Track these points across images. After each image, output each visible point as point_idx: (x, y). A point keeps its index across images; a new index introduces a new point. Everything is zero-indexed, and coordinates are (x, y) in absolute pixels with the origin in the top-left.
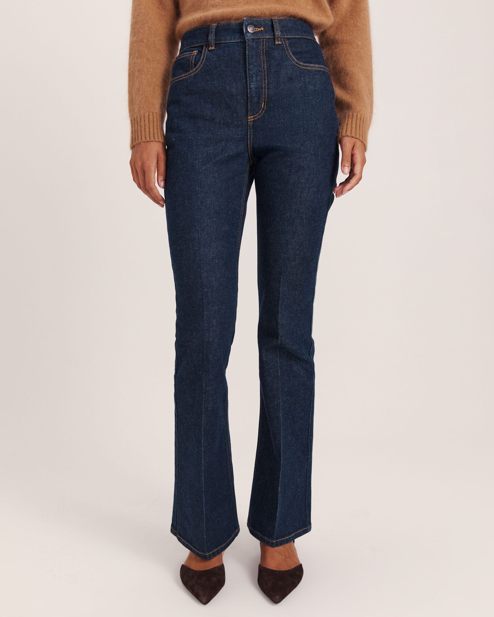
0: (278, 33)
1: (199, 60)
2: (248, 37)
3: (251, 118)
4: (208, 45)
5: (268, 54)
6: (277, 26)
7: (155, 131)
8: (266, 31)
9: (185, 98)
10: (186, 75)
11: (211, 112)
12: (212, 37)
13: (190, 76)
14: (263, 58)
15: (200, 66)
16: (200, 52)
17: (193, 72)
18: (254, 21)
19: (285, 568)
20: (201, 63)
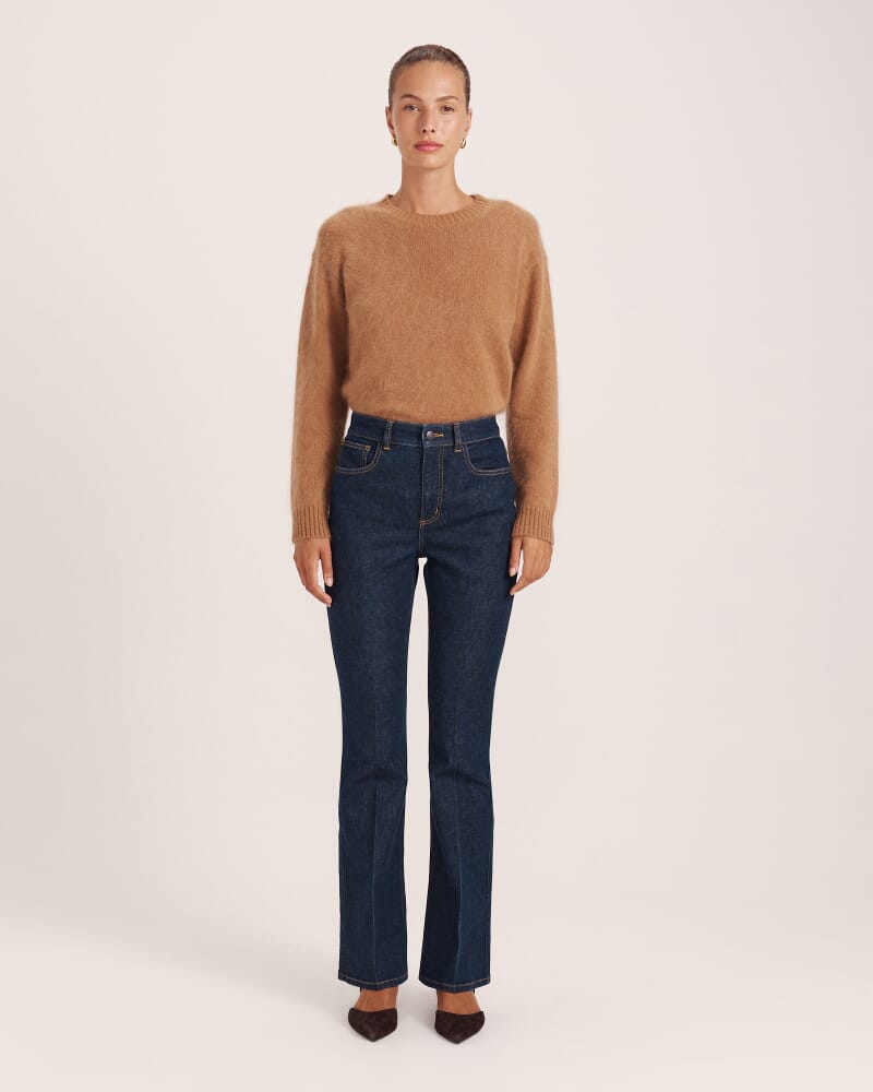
0: (459, 441)
1: (372, 459)
2: (427, 444)
3: (423, 523)
4: (383, 445)
5: (446, 462)
6: (457, 433)
7: (312, 527)
8: (445, 438)
12: (387, 437)
13: (361, 473)
14: (441, 466)
15: (373, 465)
16: (374, 449)
17: (365, 469)
18: (435, 428)
19: (464, 1012)
20: (374, 463)
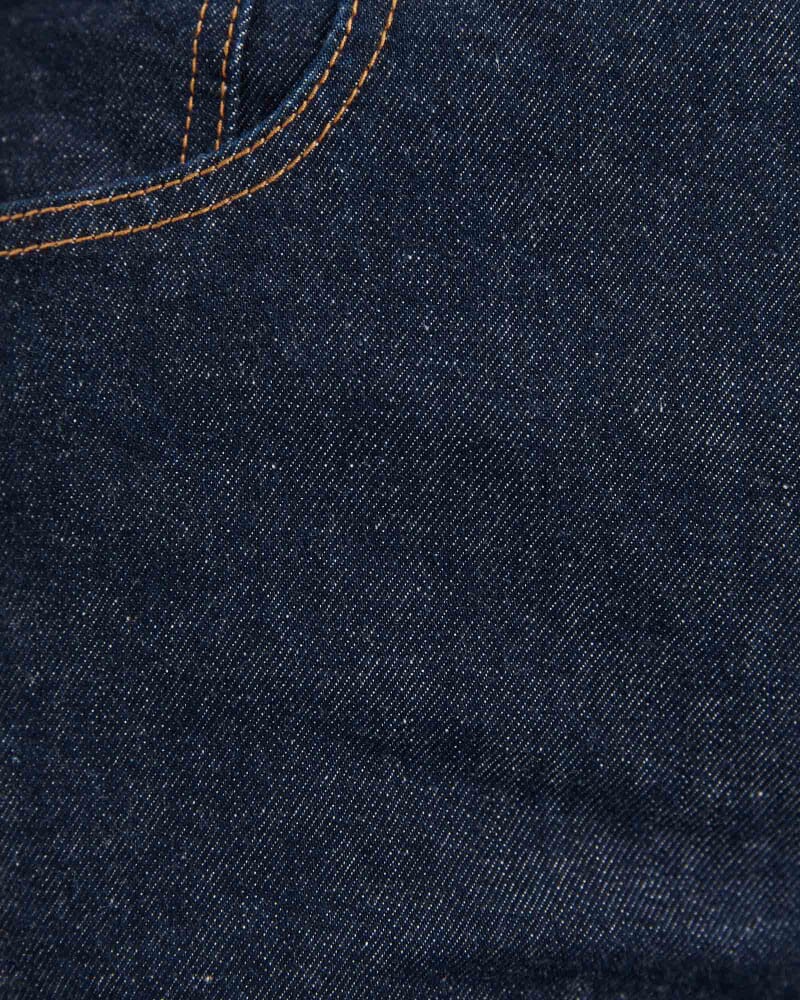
9: (115, 488)
10: (135, 205)
11: (432, 668)
13: (179, 225)
15: (316, 115)
20: (336, 89)
